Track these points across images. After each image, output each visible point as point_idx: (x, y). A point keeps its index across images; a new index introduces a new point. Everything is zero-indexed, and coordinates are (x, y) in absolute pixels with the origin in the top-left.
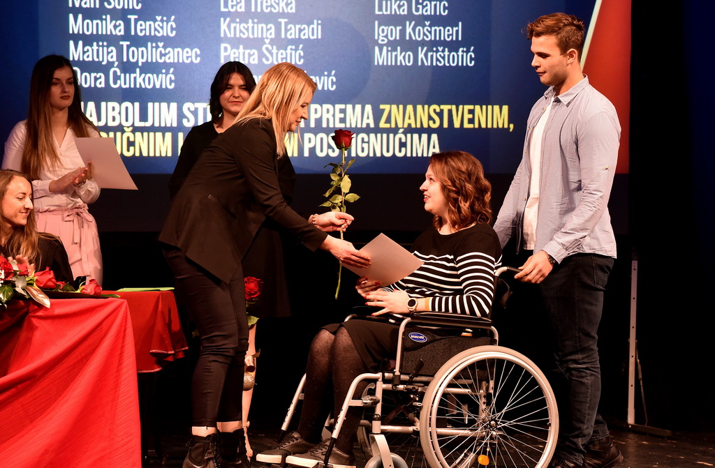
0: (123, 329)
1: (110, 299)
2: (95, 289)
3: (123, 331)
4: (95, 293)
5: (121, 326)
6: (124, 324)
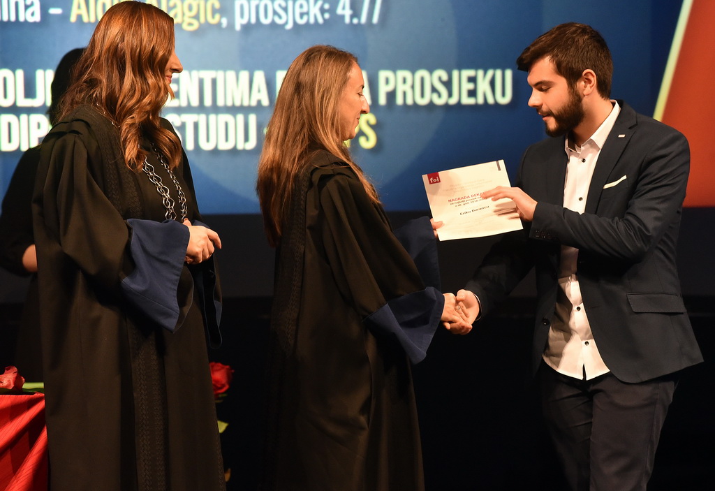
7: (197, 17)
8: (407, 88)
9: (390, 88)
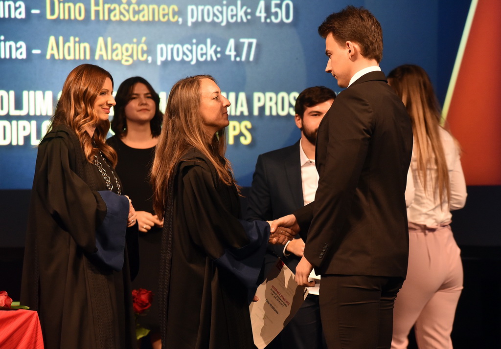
0: (34, 340)
1: (20, 311)
2: (5, 301)
3: (33, 342)
4: (6, 305)
5: (31, 337)
6: (34, 335)
7: (131, 56)
8: (273, 104)
9: (261, 104)
